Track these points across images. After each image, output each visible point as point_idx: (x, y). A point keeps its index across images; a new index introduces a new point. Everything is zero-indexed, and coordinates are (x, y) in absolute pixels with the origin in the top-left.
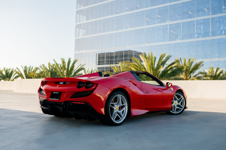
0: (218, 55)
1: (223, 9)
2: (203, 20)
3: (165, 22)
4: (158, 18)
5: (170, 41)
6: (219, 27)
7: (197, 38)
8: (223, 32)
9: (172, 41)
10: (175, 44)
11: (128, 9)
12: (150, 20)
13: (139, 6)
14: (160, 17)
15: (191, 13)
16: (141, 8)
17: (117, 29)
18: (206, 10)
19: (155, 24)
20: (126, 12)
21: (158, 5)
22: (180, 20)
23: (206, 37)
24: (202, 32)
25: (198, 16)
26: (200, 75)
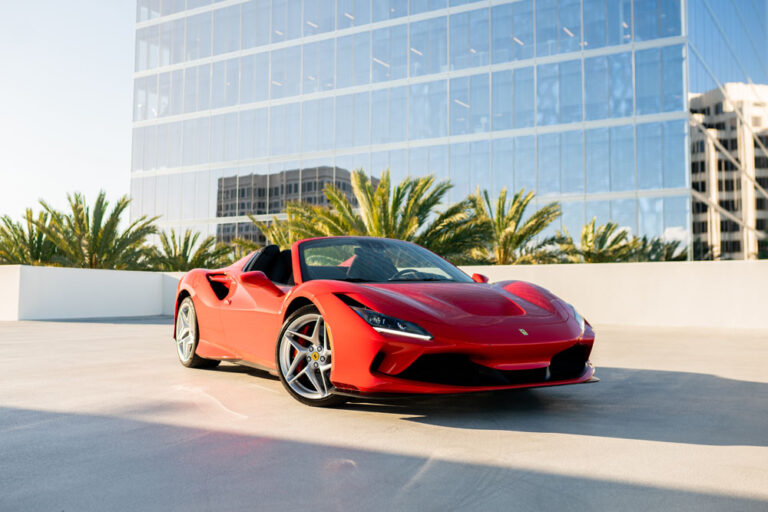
0: (607, 181)
1: (622, 31)
2: (560, 64)
3: (436, 70)
4: (415, 57)
5: (453, 133)
6: (611, 90)
7: (539, 124)
8: (623, 106)
9: (459, 133)
10: (470, 144)
11: (316, 26)
12: (387, 66)
13: (352, 18)
14: (421, 54)
15: (521, 43)
16: (357, 23)
17: (277, 93)
18: (571, 34)
19: (404, 76)
20: (306, 34)
21: (413, 12)
22: (484, 64)
23: (570, 122)
24: (557, 106)
25: (541, 52)
26: (549, 248)
